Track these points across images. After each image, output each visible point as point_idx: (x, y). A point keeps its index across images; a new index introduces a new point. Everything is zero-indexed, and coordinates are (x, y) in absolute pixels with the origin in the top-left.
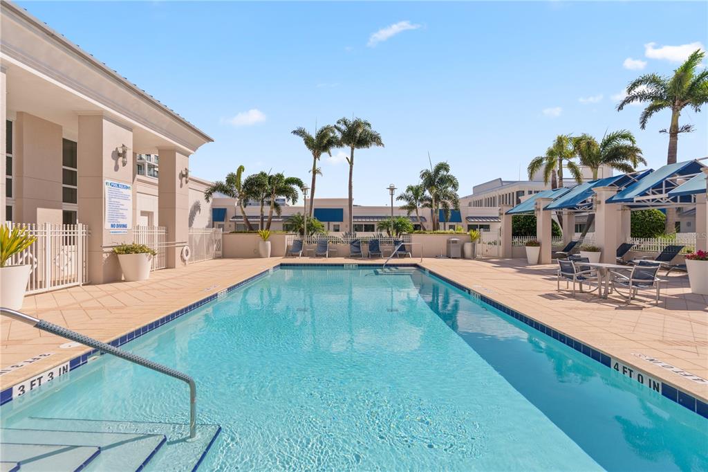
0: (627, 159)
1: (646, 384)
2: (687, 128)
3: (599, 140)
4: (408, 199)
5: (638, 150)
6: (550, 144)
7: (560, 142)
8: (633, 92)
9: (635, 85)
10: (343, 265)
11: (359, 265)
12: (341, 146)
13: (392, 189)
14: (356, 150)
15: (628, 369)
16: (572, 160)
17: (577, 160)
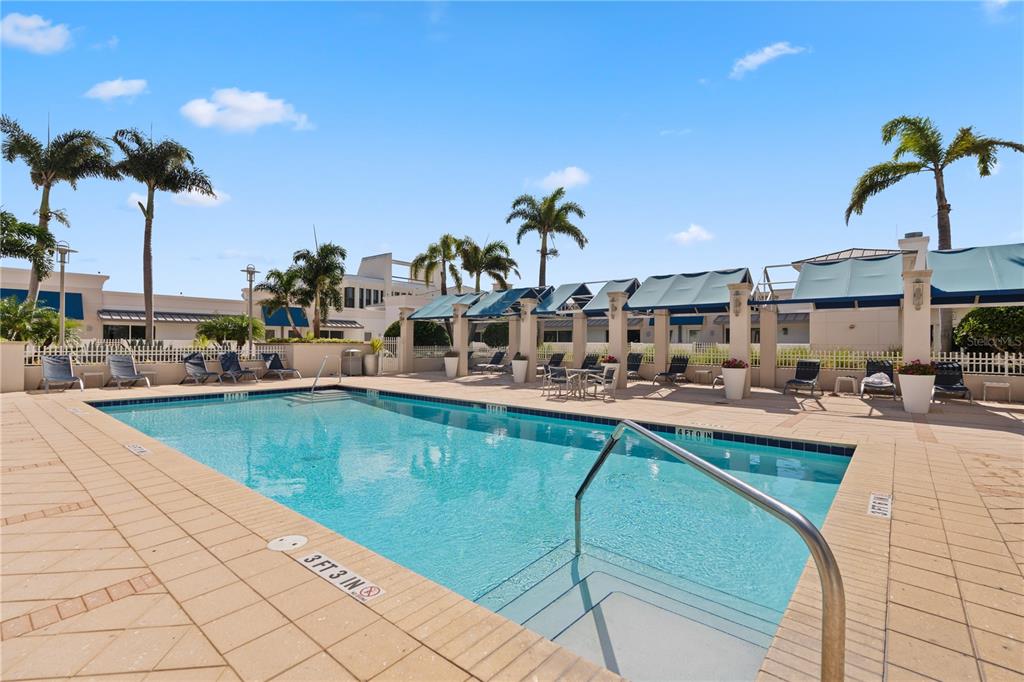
0: (499, 270)
1: (702, 436)
2: (554, 252)
3: (482, 246)
4: (271, 289)
5: (512, 263)
6: (437, 241)
7: (446, 242)
8: (518, 208)
9: (518, 202)
10: (221, 395)
11: (251, 393)
12: (117, 176)
13: (251, 272)
14: (158, 192)
15: (689, 430)
16: (453, 262)
17: (458, 262)
